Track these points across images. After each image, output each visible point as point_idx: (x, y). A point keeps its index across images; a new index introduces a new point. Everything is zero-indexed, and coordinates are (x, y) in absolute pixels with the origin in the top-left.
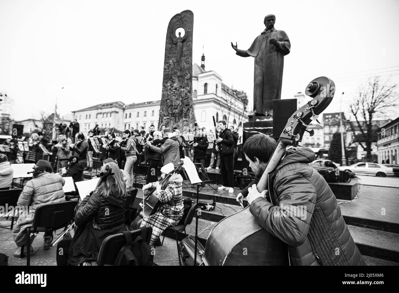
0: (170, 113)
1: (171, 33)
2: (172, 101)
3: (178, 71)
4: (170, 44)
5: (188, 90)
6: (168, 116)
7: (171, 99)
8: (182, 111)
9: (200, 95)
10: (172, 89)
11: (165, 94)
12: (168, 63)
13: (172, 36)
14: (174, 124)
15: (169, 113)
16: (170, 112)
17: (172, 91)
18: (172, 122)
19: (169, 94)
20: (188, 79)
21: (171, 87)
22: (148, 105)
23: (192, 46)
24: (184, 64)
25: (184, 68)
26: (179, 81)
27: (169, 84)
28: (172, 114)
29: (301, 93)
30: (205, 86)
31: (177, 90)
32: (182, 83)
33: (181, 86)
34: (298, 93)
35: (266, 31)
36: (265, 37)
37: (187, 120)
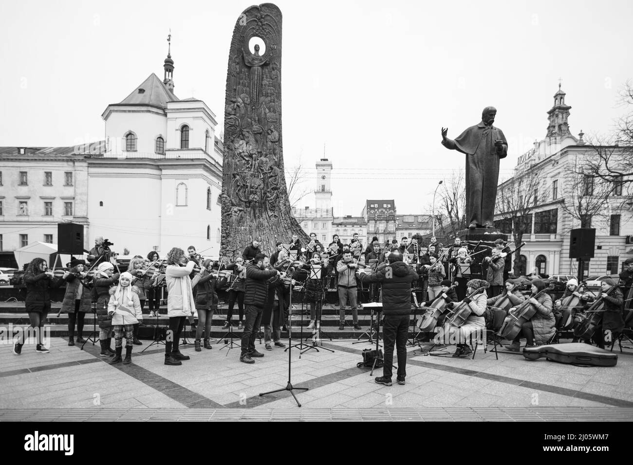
0: (242, 201)
2: (244, 178)
3: (254, 123)
5: (276, 162)
6: (240, 205)
7: (243, 175)
8: (264, 197)
9: (173, 150)
12: (234, 102)
14: (252, 221)
15: (240, 200)
16: (243, 199)
17: (244, 159)
18: (248, 217)
19: (238, 163)
20: (274, 140)
22: (32, 156)
23: (281, 79)
25: (265, 118)
26: (256, 141)
28: (246, 202)
29: (327, 160)
30: (182, 132)
31: (252, 158)
32: (262, 146)
33: (261, 152)
34: (321, 160)
35: (484, 126)
36: (484, 133)
37: (277, 215)
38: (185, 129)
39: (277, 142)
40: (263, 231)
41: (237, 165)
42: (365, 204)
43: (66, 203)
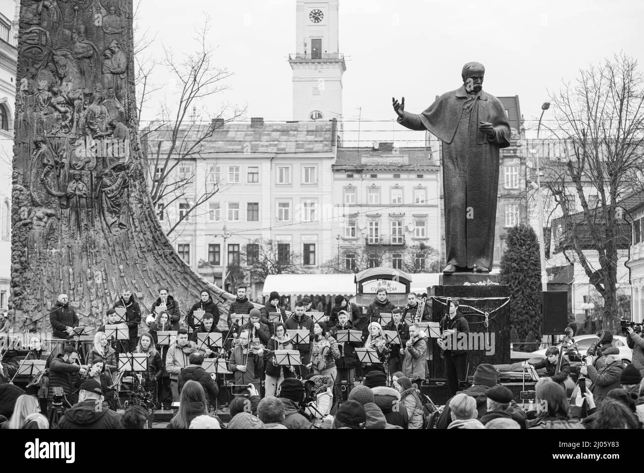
0: (53, 195)
2: (56, 149)
5: (121, 113)
6: (47, 205)
7: (55, 142)
10: (53, 101)
14: (72, 237)
15: (49, 193)
16: (54, 191)
18: (64, 228)
19: (44, 119)
21: (50, 94)
26: (82, 72)
27: (42, 83)
28: (60, 197)
31: (74, 108)
32: (94, 82)
33: (91, 94)
35: (465, 95)
36: (466, 107)
37: (124, 222)
39: (123, 73)
40: (96, 256)
41: (42, 123)
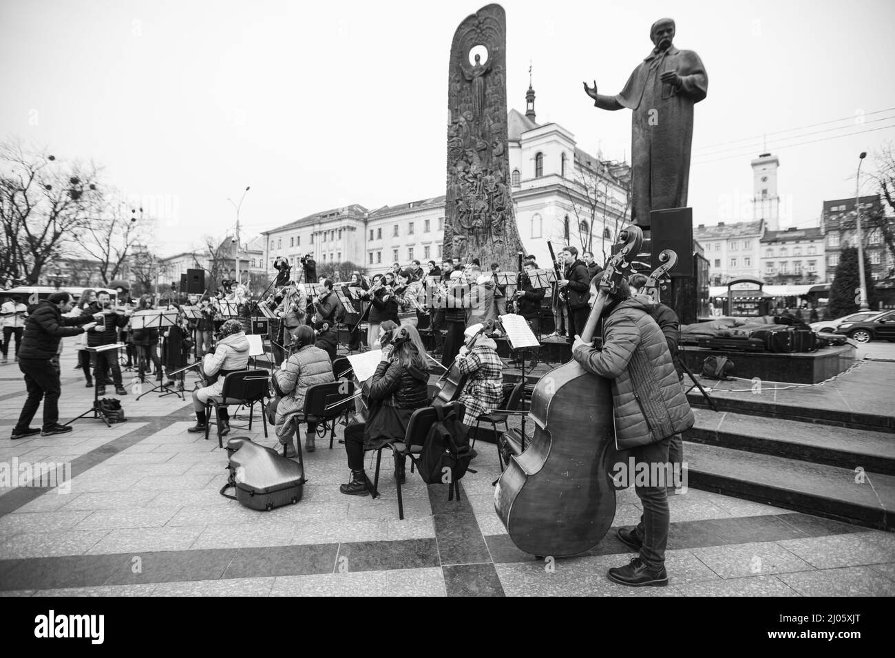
0: (466, 229)
1: (458, 58)
2: (467, 203)
3: (477, 139)
4: (458, 81)
5: (501, 178)
6: (462, 233)
7: (467, 199)
8: (489, 222)
9: (528, 181)
10: (466, 177)
11: (453, 189)
12: (456, 123)
13: (461, 65)
14: (474, 250)
15: (463, 227)
16: (465, 226)
17: (468, 182)
18: (470, 246)
19: (461, 187)
20: (499, 153)
21: (464, 173)
22: (416, 208)
23: (505, 82)
24: (489, 123)
25: (489, 131)
26: (481, 159)
27: (460, 168)
28: (469, 229)
29: (769, 155)
30: (537, 160)
31: (477, 179)
32: (488, 163)
33: (487, 170)
34: (761, 156)
35: (654, 55)
36: (652, 67)
37: (502, 240)
38: (539, 156)
39: (502, 155)
40: (486, 260)
41: (460, 190)
42: (821, 207)
43: (426, 247)
